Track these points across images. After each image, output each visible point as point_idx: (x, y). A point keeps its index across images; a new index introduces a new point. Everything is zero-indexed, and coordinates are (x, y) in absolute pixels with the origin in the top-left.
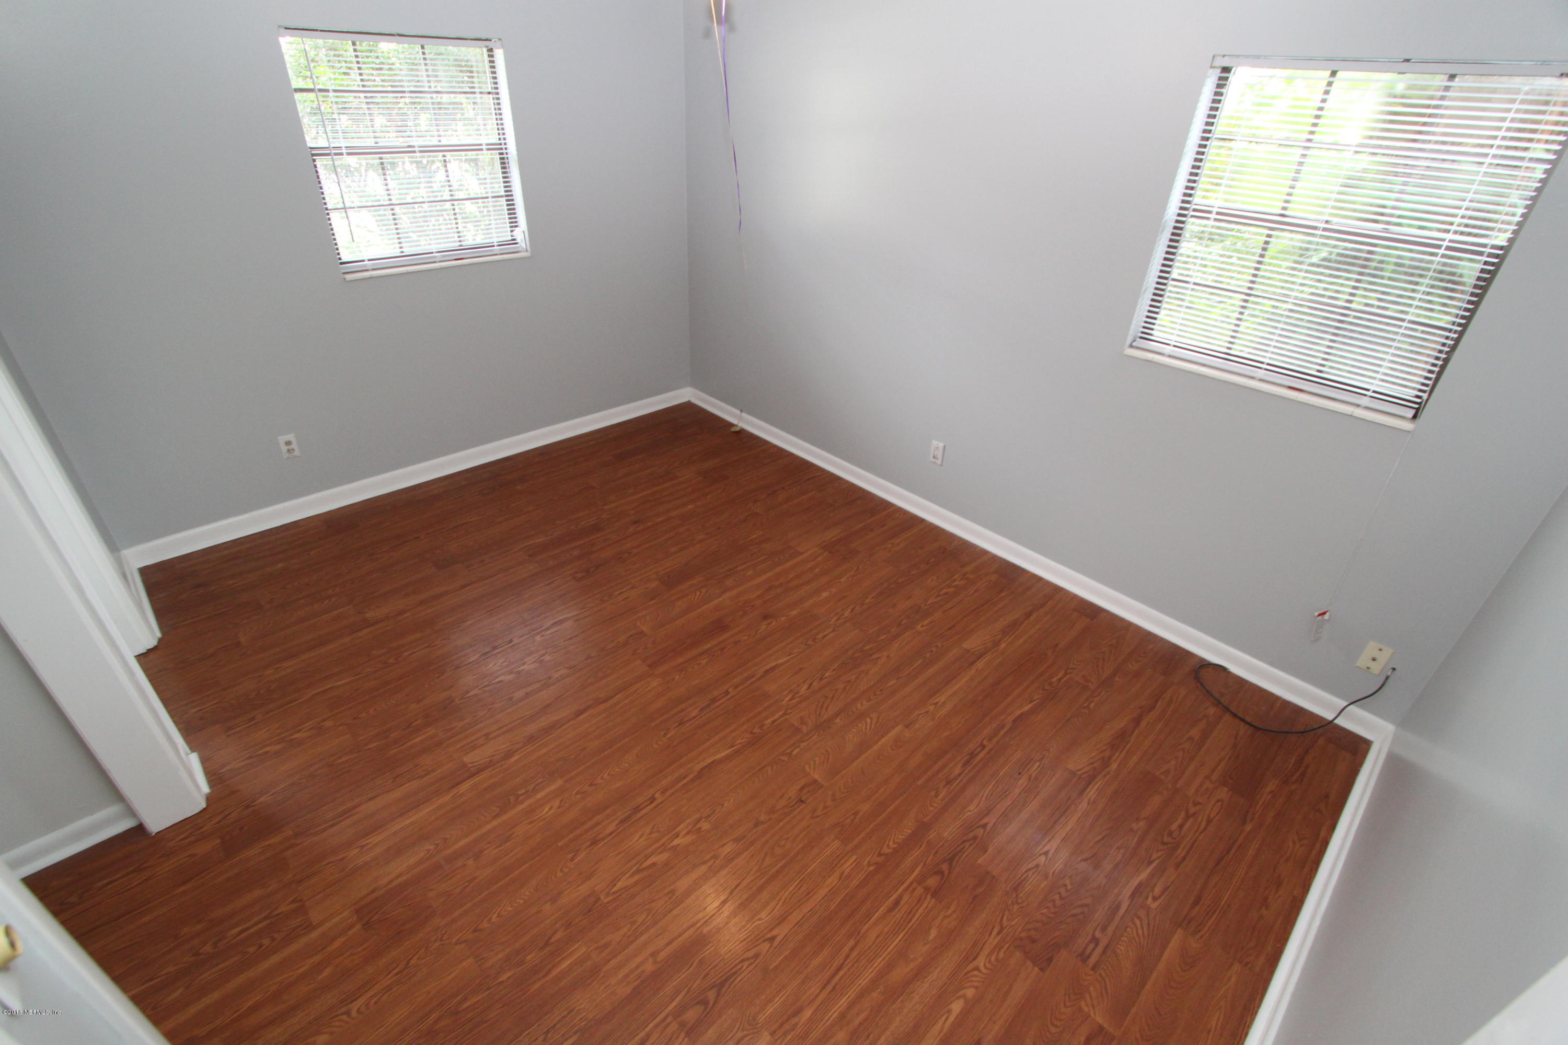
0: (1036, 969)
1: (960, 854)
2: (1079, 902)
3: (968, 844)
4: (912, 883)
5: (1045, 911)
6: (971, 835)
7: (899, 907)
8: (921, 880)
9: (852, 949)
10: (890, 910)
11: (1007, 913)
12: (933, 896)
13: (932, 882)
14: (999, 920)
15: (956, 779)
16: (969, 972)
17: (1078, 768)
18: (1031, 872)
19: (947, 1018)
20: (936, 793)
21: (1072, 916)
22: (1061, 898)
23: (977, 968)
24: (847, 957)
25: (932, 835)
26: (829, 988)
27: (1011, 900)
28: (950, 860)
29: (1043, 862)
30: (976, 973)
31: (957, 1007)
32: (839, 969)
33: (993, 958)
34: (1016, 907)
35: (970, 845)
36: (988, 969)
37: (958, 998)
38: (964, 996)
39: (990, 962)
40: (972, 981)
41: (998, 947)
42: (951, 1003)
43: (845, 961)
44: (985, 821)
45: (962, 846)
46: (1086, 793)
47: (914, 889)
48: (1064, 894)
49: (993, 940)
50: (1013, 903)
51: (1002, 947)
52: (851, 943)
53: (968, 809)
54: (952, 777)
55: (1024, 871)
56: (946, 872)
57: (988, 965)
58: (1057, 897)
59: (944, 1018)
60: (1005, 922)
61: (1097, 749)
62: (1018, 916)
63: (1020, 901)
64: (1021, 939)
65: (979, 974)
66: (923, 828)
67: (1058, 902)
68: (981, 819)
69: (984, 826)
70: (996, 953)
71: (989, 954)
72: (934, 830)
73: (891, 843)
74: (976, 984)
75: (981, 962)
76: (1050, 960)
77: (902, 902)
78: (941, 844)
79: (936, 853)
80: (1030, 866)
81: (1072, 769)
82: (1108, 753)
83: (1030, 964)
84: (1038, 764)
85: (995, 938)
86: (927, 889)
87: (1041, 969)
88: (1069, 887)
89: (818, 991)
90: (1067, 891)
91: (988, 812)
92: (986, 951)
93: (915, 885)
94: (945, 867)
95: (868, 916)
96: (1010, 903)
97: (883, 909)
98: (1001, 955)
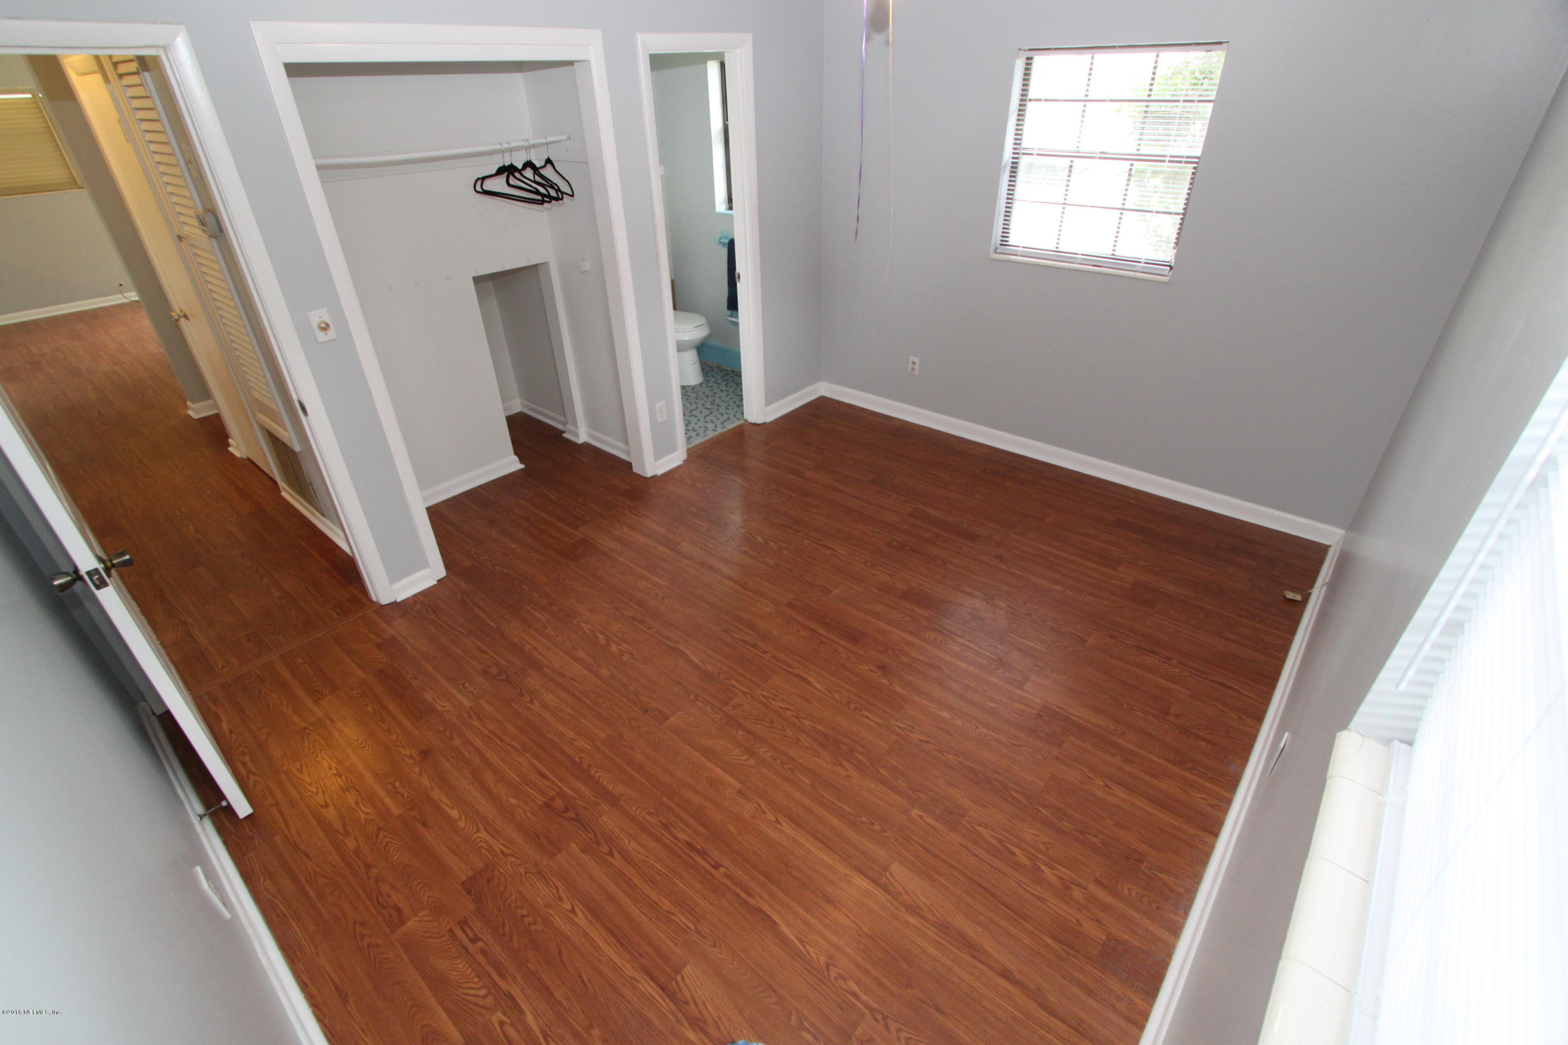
0: (465, 878)
1: (582, 828)
2: (515, 934)
3: (592, 836)
4: (559, 788)
5: (514, 897)
6: (602, 841)
7: (540, 778)
8: (561, 795)
9: (514, 748)
10: (539, 772)
11: (519, 861)
12: (546, 804)
13: (559, 804)
14: (514, 854)
15: (670, 833)
16: (477, 824)
17: (687, 980)
18: (555, 891)
19: (448, 806)
20: (652, 814)
21: (504, 923)
22: (523, 916)
23: (478, 831)
24: (509, 745)
25: (604, 806)
26: (490, 735)
27: (530, 867)
28: (577, 820)
29: (564, 906)
30: (475, 830)
31: (454, 813)
32: (502, 740)
33: (483, 844)
34: (522, 871)
35: (591, 839)
36: (475, 840)
37: (460, 816)
38: (460, 819)
39: (481, 841)
40: (470, 825)
41: (491, 850)
42: (459, 811)
43: (506, 743)
44: (617, 855)
45: (591, 831)
46: (646, 978)
47: (553, 789)
48: (526, 920)
49: (497, 846)
50: (527, 868)
51: (490, 853)
52: (518, 747)
53: (632, 841)
54: (673, 830)
55: (557, 885)
56: (565, 815)
57: (478, 840)
58: (525, 912)
59: (450, 804)
60: (511, 859)
61: (719, 1017)
62: (514, 871)
63: (527, 875)
64: (493, 870)
65: (473, 832)
66: (614, 801)
67: (520, 912)
68: (620, 853)
69: (611, 854)
70: (486, 847)
71: (487, 842)
72: (610, 808)
73: (599, 774)
74: (467, 829)
75: (483, 834)
76: (469, 892)
77: (545, 781)
78: (595, 814)
79: (586, 809)
80: (562, 892)
81: (685, 969)
82: (712, 1030)
83: (470, 874)
84: (693, 927)
85: (499, 848)
86: (552, 799)
87: (464, 882)
88: (533, 927)
89: (489, 728)
90: (529, 924)
91: (628, 860)
92: (489, 839)
93: (557, 790)
94: (571, 814)
95: (537, 757)
96: (528, 866)
97: (541, 767)
98: (483, 851)
